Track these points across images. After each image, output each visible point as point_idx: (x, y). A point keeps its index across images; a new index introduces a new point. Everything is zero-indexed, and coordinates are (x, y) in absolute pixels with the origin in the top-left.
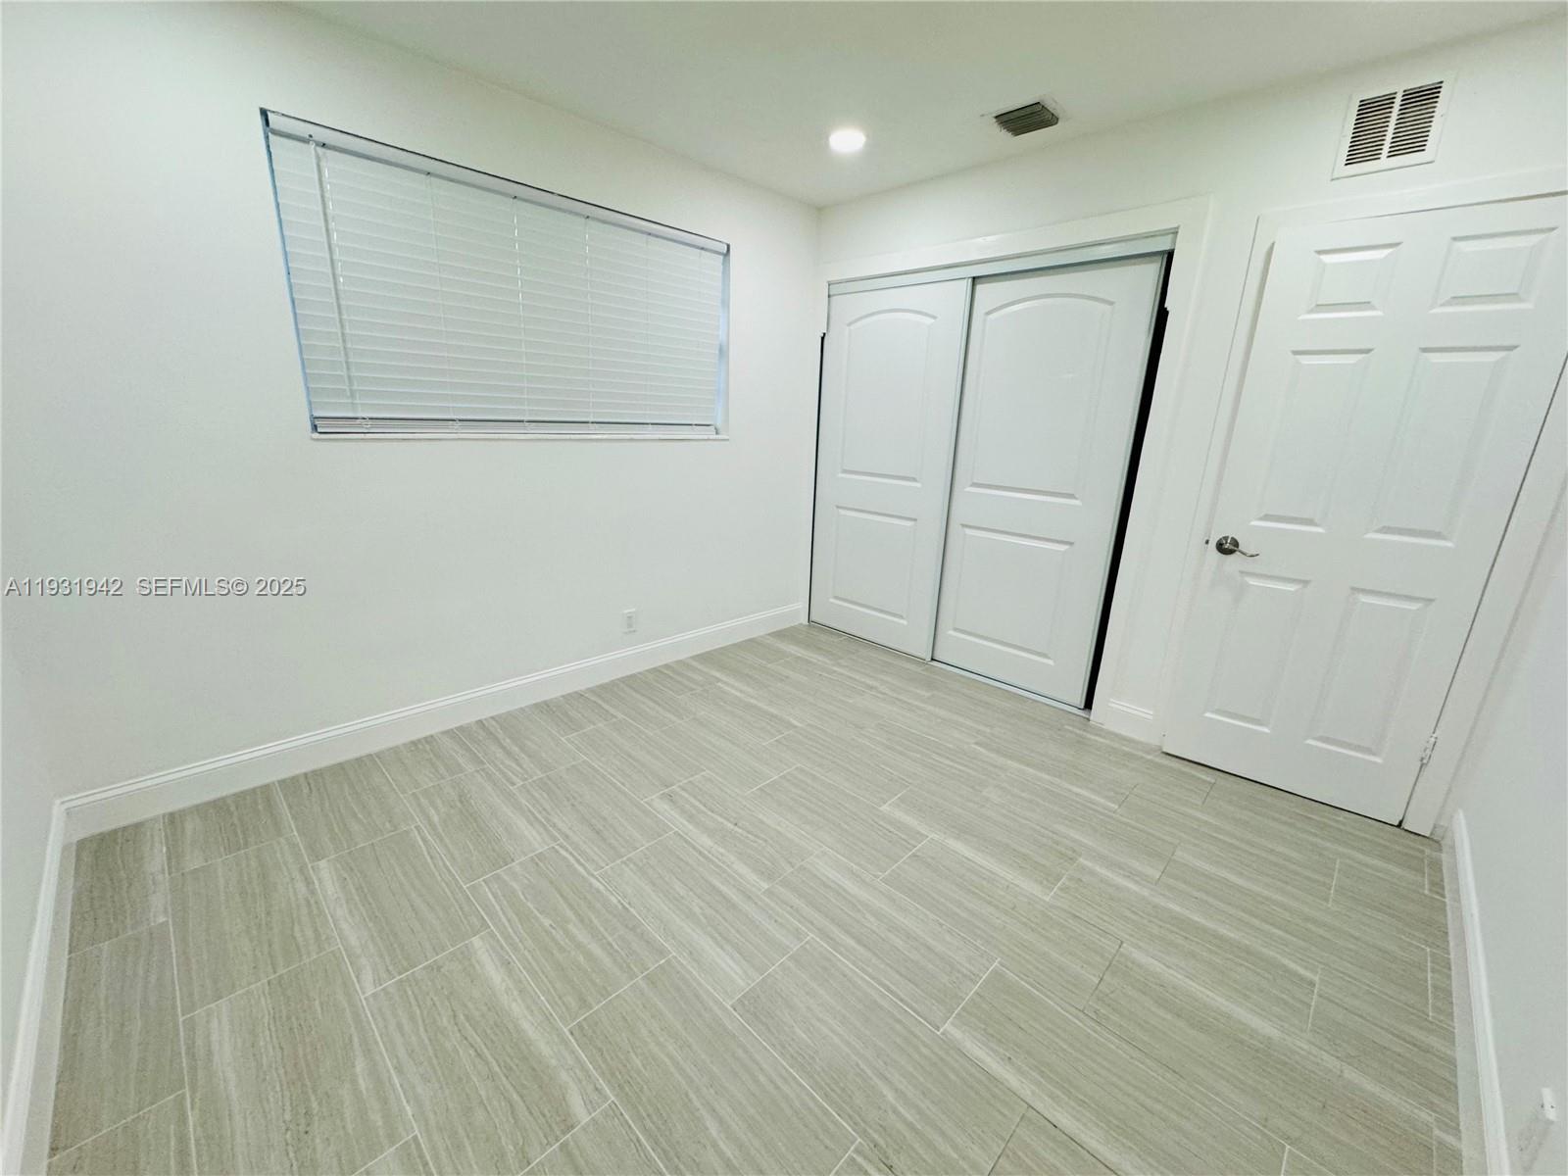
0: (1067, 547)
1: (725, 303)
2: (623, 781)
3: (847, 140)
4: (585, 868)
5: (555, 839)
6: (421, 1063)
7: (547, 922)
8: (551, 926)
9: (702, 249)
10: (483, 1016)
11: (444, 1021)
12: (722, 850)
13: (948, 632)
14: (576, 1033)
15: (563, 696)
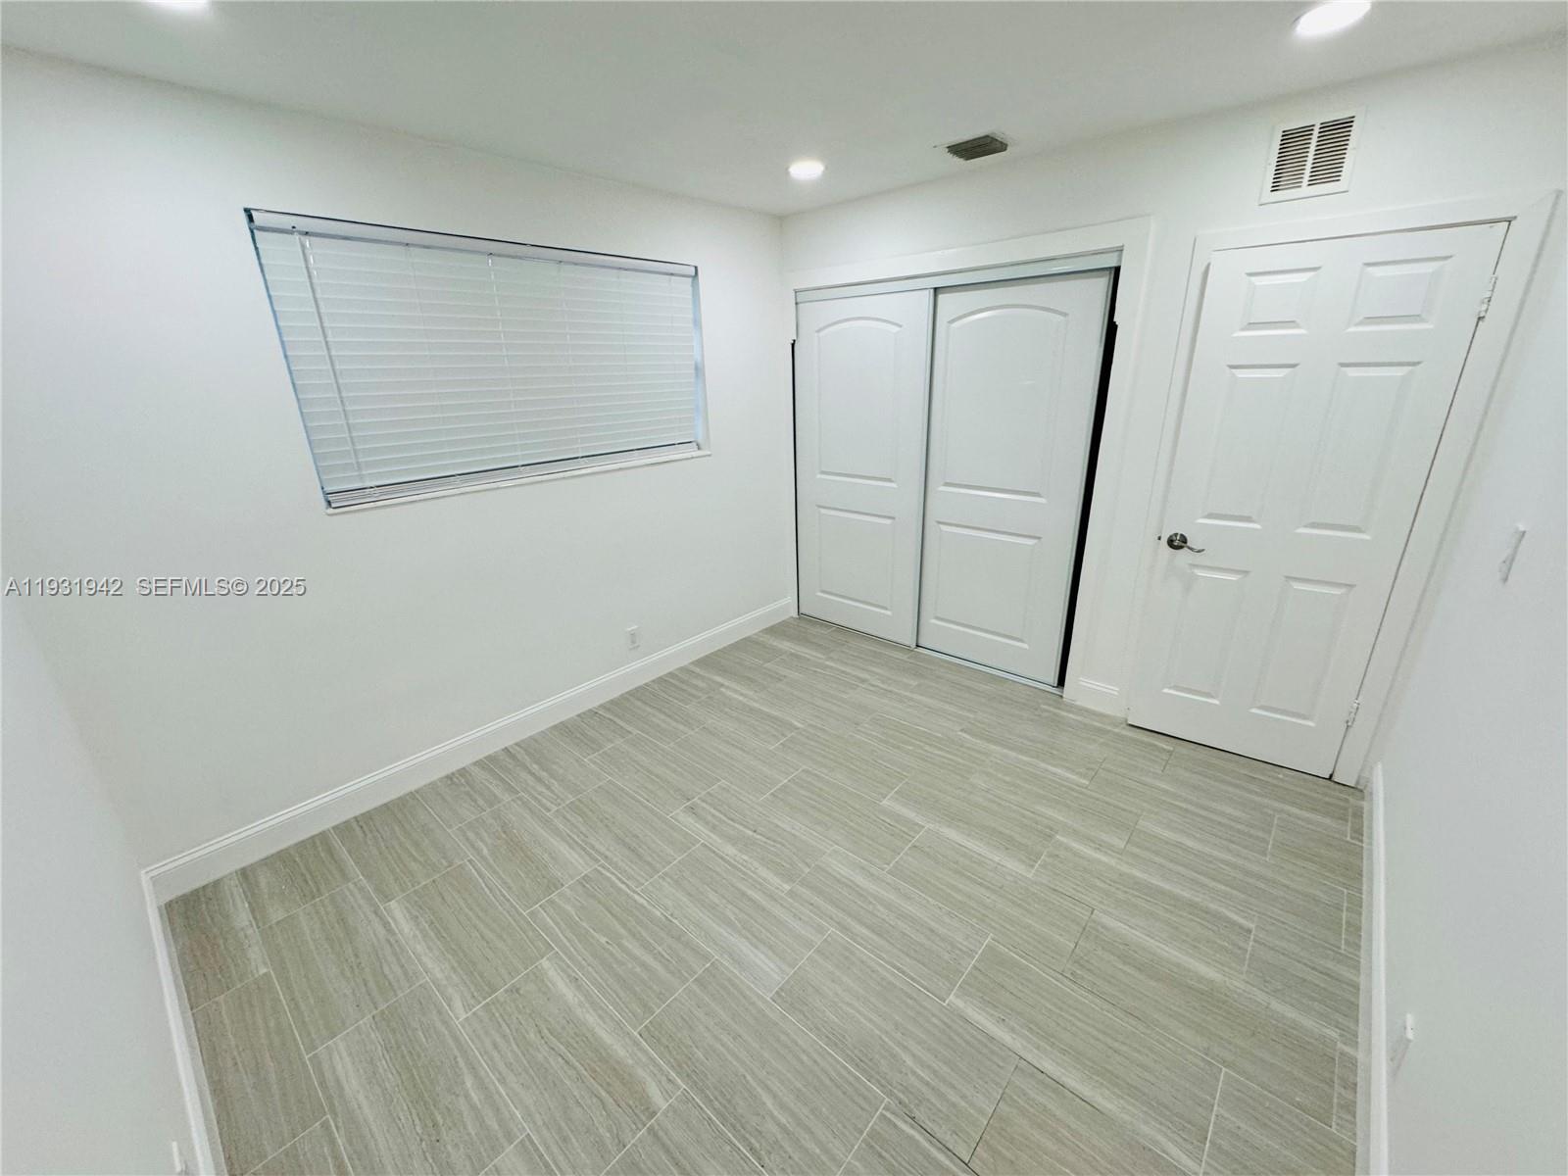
0: (1036, 541)
1: (697, 322)
2: (646, 797)
3: (806, 170)
4: (627, 885)
5: (597, 861)
6: (520, 1074)
7: (603, 940)
8: (607, 942)
9: (672, 274)
10: (563, 1028)
11: (532, 1036)
12: (746, 858)
13: (930, 621)
14: (645, 1034)
15: (579, 716)
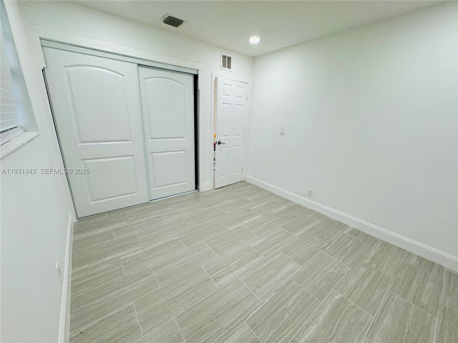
0: (185, 151)
7: (287, 315)
8: (288, 314)
14: (321, 299)
